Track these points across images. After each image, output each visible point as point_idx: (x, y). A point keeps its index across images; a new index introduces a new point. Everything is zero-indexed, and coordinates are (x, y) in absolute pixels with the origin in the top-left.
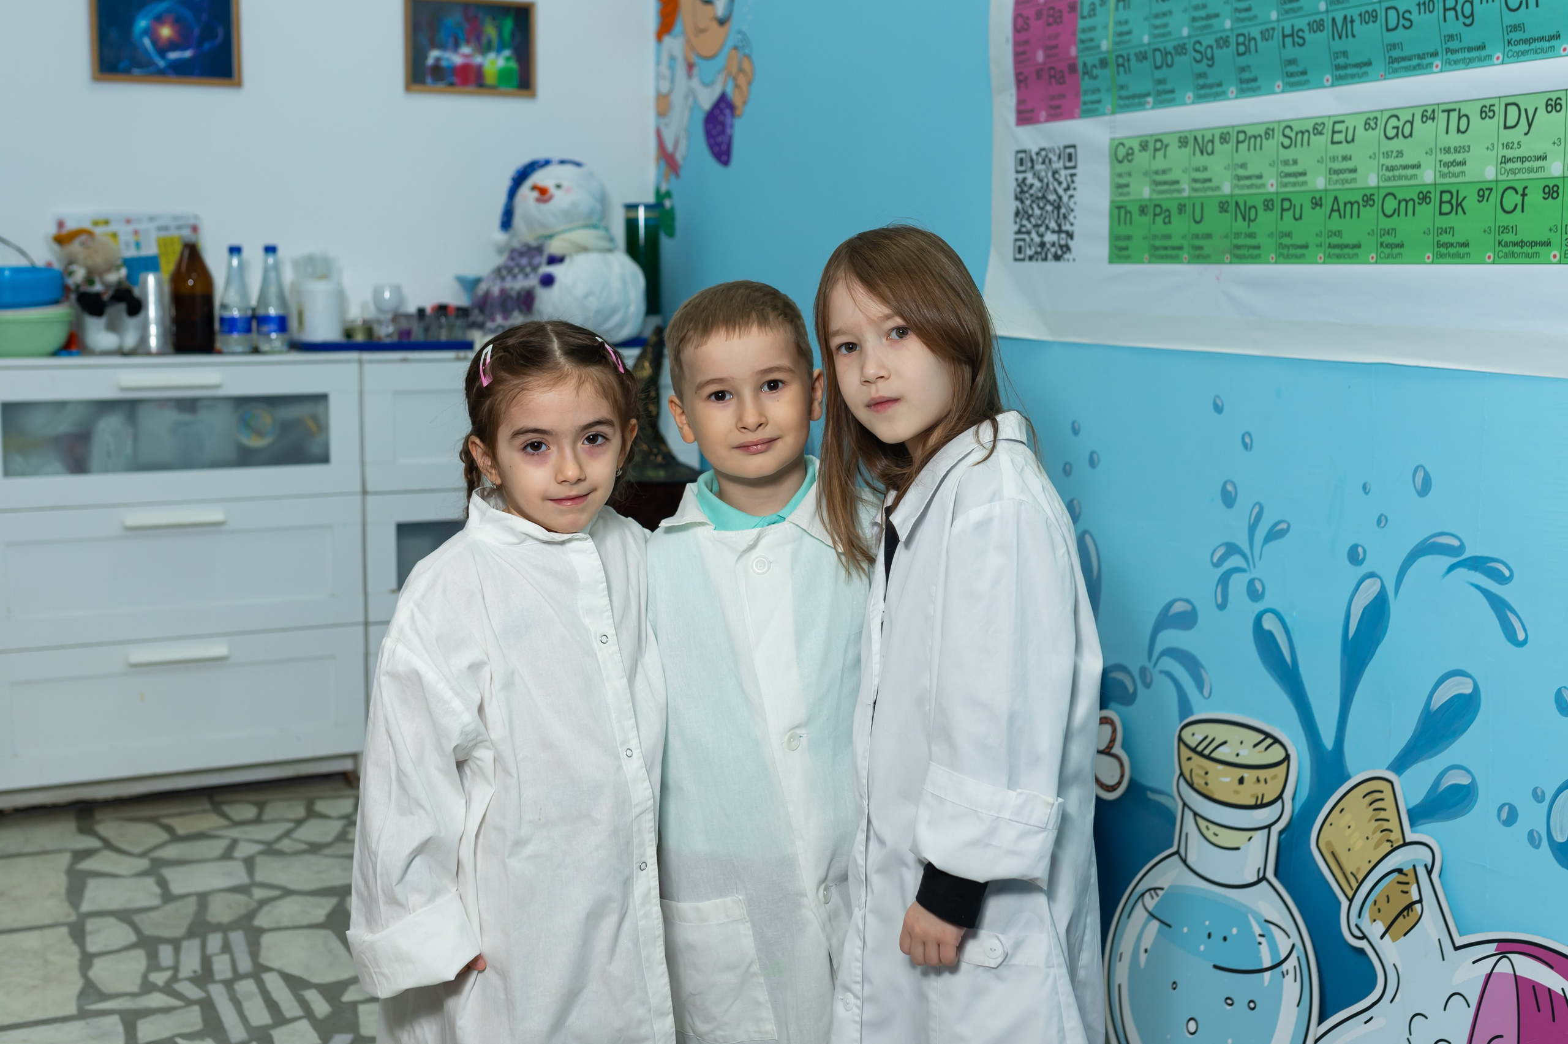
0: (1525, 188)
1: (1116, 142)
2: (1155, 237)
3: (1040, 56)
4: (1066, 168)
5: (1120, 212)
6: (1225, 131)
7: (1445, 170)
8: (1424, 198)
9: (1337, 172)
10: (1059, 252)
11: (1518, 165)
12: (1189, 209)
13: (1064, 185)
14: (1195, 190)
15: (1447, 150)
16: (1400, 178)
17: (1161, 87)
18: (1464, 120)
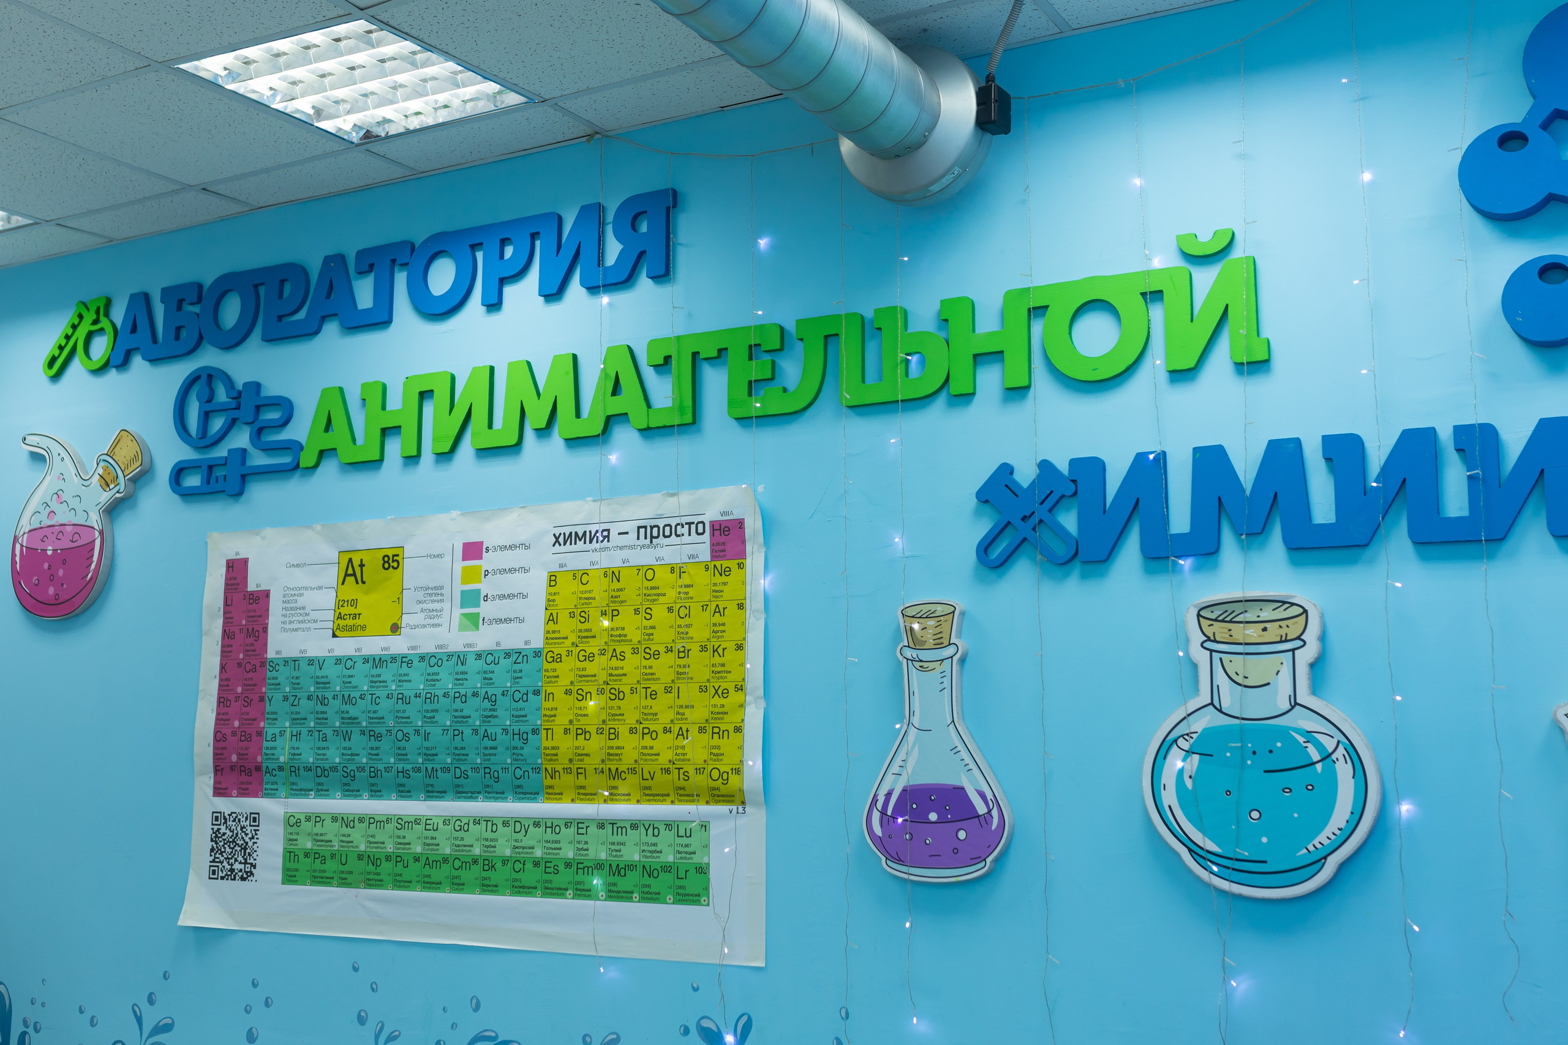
0: (525, 861)
1: (289, 815)
2: (315, 871)
3: (234, 758)
4: (251, 826)
5: (290, 855)
6: (362, 816)
7: (486, 849)
8: (475, 862)
9: (428, 845)
10: (245, 876)
11: (521, 850)
12: (338, 857)
13: (250, 836)
14: (342, 847)
15: (487, 840)
16: (463, 851)
17: (320, 787)
18: (494, 826)
